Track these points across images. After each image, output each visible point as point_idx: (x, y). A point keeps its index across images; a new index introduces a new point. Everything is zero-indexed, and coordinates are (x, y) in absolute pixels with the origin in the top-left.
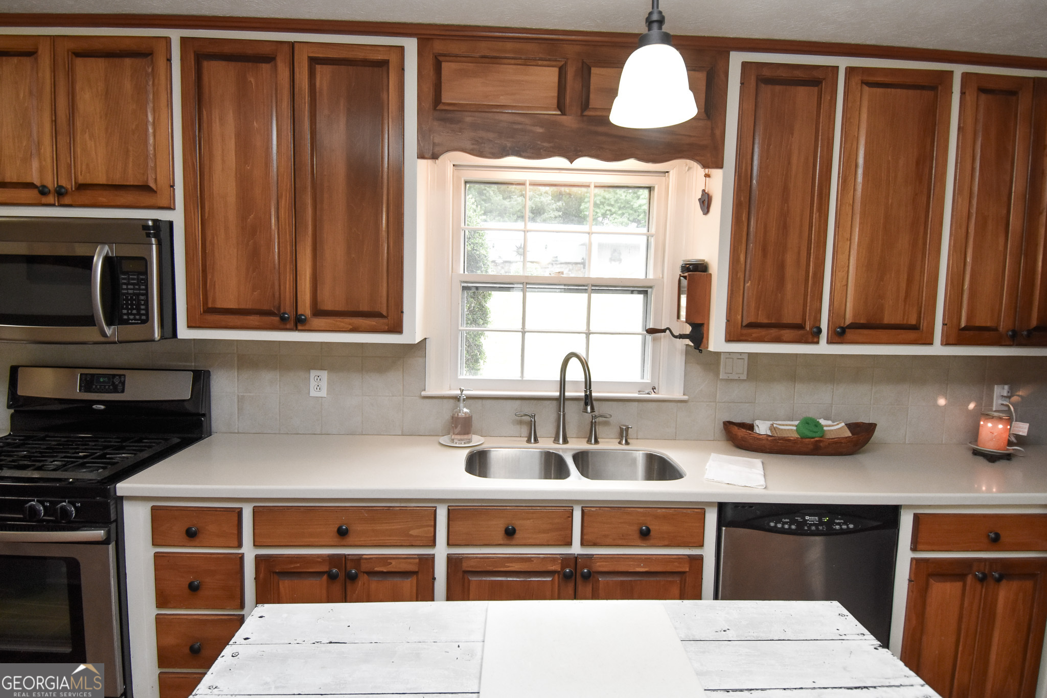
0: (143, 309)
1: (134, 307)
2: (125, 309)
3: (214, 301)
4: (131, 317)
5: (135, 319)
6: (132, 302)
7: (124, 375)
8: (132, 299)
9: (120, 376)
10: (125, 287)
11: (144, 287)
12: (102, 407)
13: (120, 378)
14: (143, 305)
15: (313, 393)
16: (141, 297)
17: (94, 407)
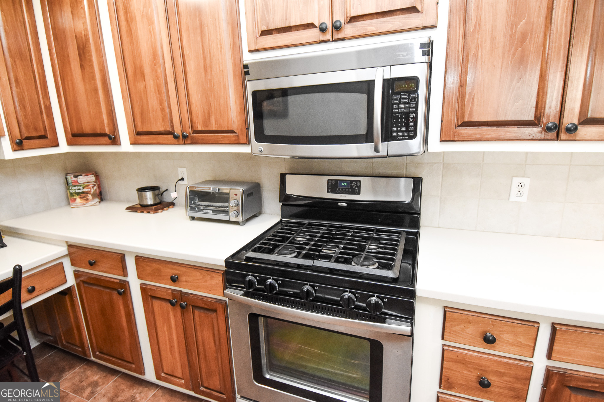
0: (411, 126)
1: (404, 124)
2: (394, 127)
3: (471, 115)
4: (400, 134)
5: (403, 136)
6: (401, 120)
7: (360, 181)
8: (402, 118)
9: (356, 181)
10: (396, 106)
11: (414, 105)
12: (345, 205)
13: (356, 183)
14: (411, 122)
15: (514, 198)
16: (411, 115)
17: (339, 204)
